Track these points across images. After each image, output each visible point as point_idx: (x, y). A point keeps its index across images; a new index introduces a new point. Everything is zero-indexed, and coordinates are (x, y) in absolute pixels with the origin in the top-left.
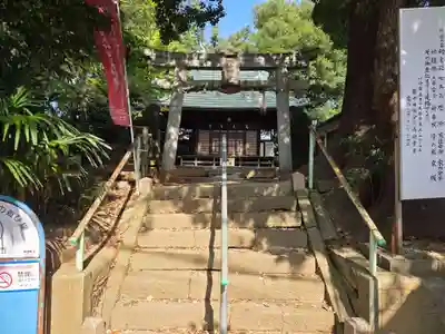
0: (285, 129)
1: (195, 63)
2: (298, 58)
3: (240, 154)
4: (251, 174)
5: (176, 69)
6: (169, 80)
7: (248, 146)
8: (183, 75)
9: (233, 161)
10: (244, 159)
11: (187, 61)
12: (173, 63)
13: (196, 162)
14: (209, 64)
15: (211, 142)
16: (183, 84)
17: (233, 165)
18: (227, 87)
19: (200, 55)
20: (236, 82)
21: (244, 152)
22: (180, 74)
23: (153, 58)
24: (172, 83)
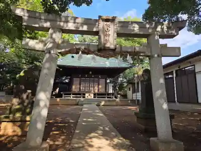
0: (162, 94)
1: (71, 26)
2: (169, 28)
3: (96, 91)
4: (103, 103)
5: (51, 31)
6: (42, 41)
7: (100, 86)
8: (58, 37)
9: (92, 96)
10: (98, 94)
11: (62, 24)
12: (47, 25)
13: (72, 96)
14: (85, 28)
15: (80, 85)
16: (57, 46)
17: (93, 97)
18: (102, 51)
19: (75, 18)
20: (112, 47)
21: (98, 90)
22: (54, 36)
23: (26, 18)
24: (45, 45)
